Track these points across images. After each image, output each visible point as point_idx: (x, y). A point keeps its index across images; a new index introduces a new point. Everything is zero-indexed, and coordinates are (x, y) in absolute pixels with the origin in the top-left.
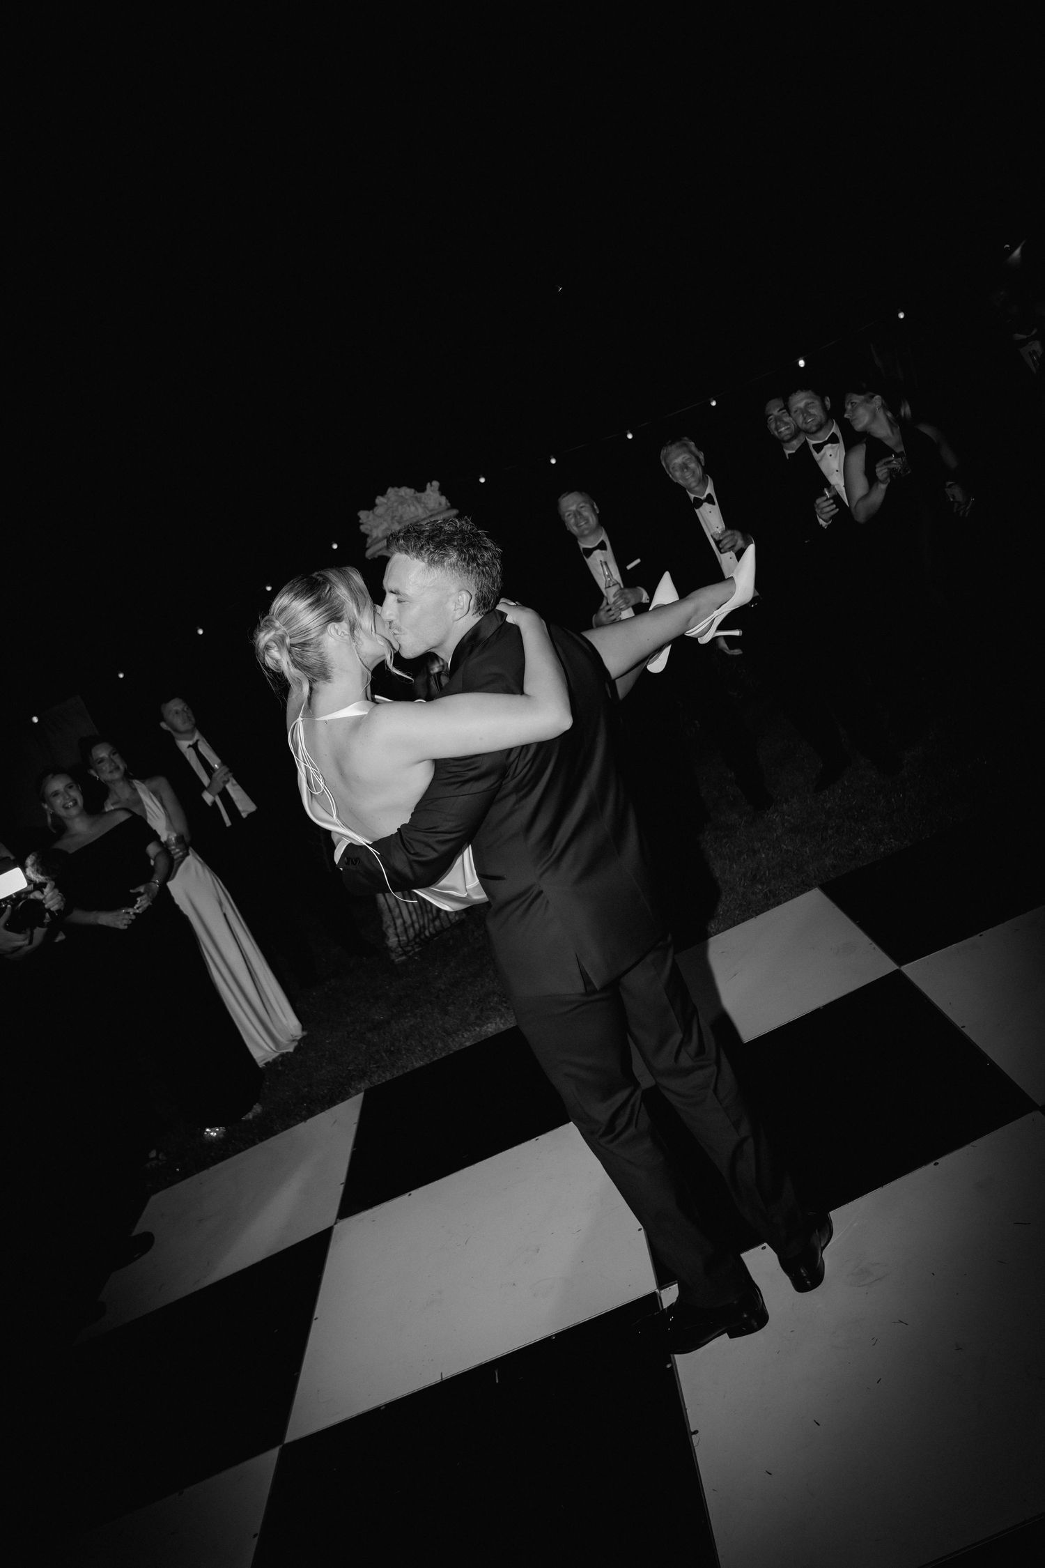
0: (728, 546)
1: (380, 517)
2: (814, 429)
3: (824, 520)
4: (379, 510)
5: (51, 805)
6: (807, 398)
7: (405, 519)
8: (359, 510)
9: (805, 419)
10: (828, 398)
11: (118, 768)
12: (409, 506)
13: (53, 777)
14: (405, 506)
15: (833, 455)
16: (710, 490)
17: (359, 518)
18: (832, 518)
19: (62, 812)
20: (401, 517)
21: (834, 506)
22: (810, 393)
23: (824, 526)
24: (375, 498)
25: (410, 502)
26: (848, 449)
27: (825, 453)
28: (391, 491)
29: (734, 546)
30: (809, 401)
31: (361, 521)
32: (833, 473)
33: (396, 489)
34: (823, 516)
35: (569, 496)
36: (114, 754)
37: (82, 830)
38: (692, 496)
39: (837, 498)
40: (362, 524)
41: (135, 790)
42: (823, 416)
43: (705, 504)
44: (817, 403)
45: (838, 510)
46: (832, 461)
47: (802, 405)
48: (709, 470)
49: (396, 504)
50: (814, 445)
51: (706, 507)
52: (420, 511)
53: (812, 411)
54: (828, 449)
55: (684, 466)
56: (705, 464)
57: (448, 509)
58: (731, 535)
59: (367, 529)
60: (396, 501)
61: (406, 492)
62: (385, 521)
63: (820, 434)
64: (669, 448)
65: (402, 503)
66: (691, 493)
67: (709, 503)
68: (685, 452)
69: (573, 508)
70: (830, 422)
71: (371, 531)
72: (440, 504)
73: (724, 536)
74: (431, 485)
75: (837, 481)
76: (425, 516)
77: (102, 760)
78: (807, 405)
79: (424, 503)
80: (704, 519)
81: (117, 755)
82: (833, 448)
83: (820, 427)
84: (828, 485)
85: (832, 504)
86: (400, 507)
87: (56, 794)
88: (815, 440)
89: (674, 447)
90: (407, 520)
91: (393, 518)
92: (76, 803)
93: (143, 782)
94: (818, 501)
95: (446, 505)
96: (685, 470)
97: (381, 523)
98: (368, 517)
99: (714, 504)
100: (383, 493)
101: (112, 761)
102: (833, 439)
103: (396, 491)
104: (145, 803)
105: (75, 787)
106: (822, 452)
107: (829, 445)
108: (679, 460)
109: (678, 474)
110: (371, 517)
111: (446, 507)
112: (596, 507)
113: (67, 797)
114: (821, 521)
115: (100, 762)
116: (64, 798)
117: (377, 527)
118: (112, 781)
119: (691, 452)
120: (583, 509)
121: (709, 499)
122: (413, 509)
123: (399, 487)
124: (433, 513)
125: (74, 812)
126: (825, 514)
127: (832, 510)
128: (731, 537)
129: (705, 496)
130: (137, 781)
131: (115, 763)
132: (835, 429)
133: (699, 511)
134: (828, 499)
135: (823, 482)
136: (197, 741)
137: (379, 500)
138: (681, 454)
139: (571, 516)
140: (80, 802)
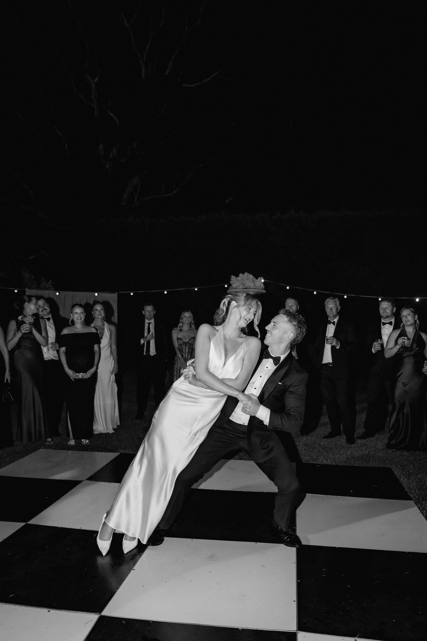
0: (330, 342)
1: (238, 281)
2: (385, 316)
3: (374, 350)
4: (239, 278)
5: (73, 315)
6: (387, 305)
7: (246, 285)
8: (232, 275)
9: (383, 312)
10: (395, 308)
11: (101, 315)
12: (249, 282)
13: (78, 307)
14: (248, 281)
15: (388, 329)
16: (336, 320)
17: (231, 278)
18: (378, 351)
19: (75, 320)
20: (245, 284)
21: (380, 347)
22: (390, 304)
23: (373, 352)
24: (240, 273)
25: (250, 280)
26: (394, 329)
27: (385, 327)
28: (246, 274)
29: (332, 343)
30: (388, 307)
31: (231, 279)
32: (385, 335)
33: (248, 274)
34: (375, 349)
35: (291, 300)
36: (102, 310)
37: (79, 328)
38: (329, 319)
39: (382, 345)
40: (231, 280)
41: (104, 325)
42: (390, 313)
43: (332, 324)
44: (390, 308)
45: (381, 349)
46: (387, 331)
47: (384, 307)
48: (339, 313)
49: (245, 279)
50: (383, 322)
51: (332, 325)
52: (252, 285)
53: (387, 311)
54: (387, 326)
55: (331, 309)
56: (340, 311)
57: (263, 289)
58: (333, 339)
59: (232, 283)
60: (246, 278)
61: (251, 276)
62: (239, 282)
63: (386, 319)
64: (330, 300)
65: (247, 280)
66: (330, 318)
67: (333, 324)
68: (334, 304)
69: (290, 304)
70: (392, 317)
71: (233, 284)
72: (260, 286)
73: (330, 338)
74: (260, 278)
75: (385, 338)
76: (253, 287)
77: (97, 310)
78: (386, 308)
79: (255, 283)
80: (328, 330)
81: (103, 311)
82: (389, 326)
83: (387, 317)
84: (381, 338)
85: (379, 346)
86: (246, 280)
87: (77, 313)
88: (384, 321)
89: (332, 300)
90: (246, 286)
91: (242, 283)
92: (81, 319)
93: (108, 324)
94: (375, 343)
95: (262, 287)
96: (331, 311)
97: (237, 283)
98: (234, 279)
99: (334, 325)
100: (243, 273)
101: (100, 312)
102: (390, 323)
103: (248, 275)
104: (105, 331)
105: (83, 314)
106: (385, 326)
107: (388, 325)
108: (330, 306)
109: (328, 310)
110: (235, 279)
111: (262, 288)
112: (298, 307)
113: (79, 316)
114: (373, 350)
115: (96, 310)
116: (78, 316)
117: (235, 283)
118: (98, 318)
119: (336, 305)
120: (293, 306)
121: (334, 323)
122: (250, 283)
123: (250, 273)
124: (256, 288)
125: (79, 321)
126: (375, 348)
127: (379, 348)
128: (332, 340)
129: (333, 321)
130: (106, 323)
131: (101, 313)
132: (393, 320)
133: (329, 326)
134: (379, 344)
135: (379, 336)
136: (151, 322)
137: (241, 275)
138: (332, 304)
139: (288, 307)
140: (83, 319)
